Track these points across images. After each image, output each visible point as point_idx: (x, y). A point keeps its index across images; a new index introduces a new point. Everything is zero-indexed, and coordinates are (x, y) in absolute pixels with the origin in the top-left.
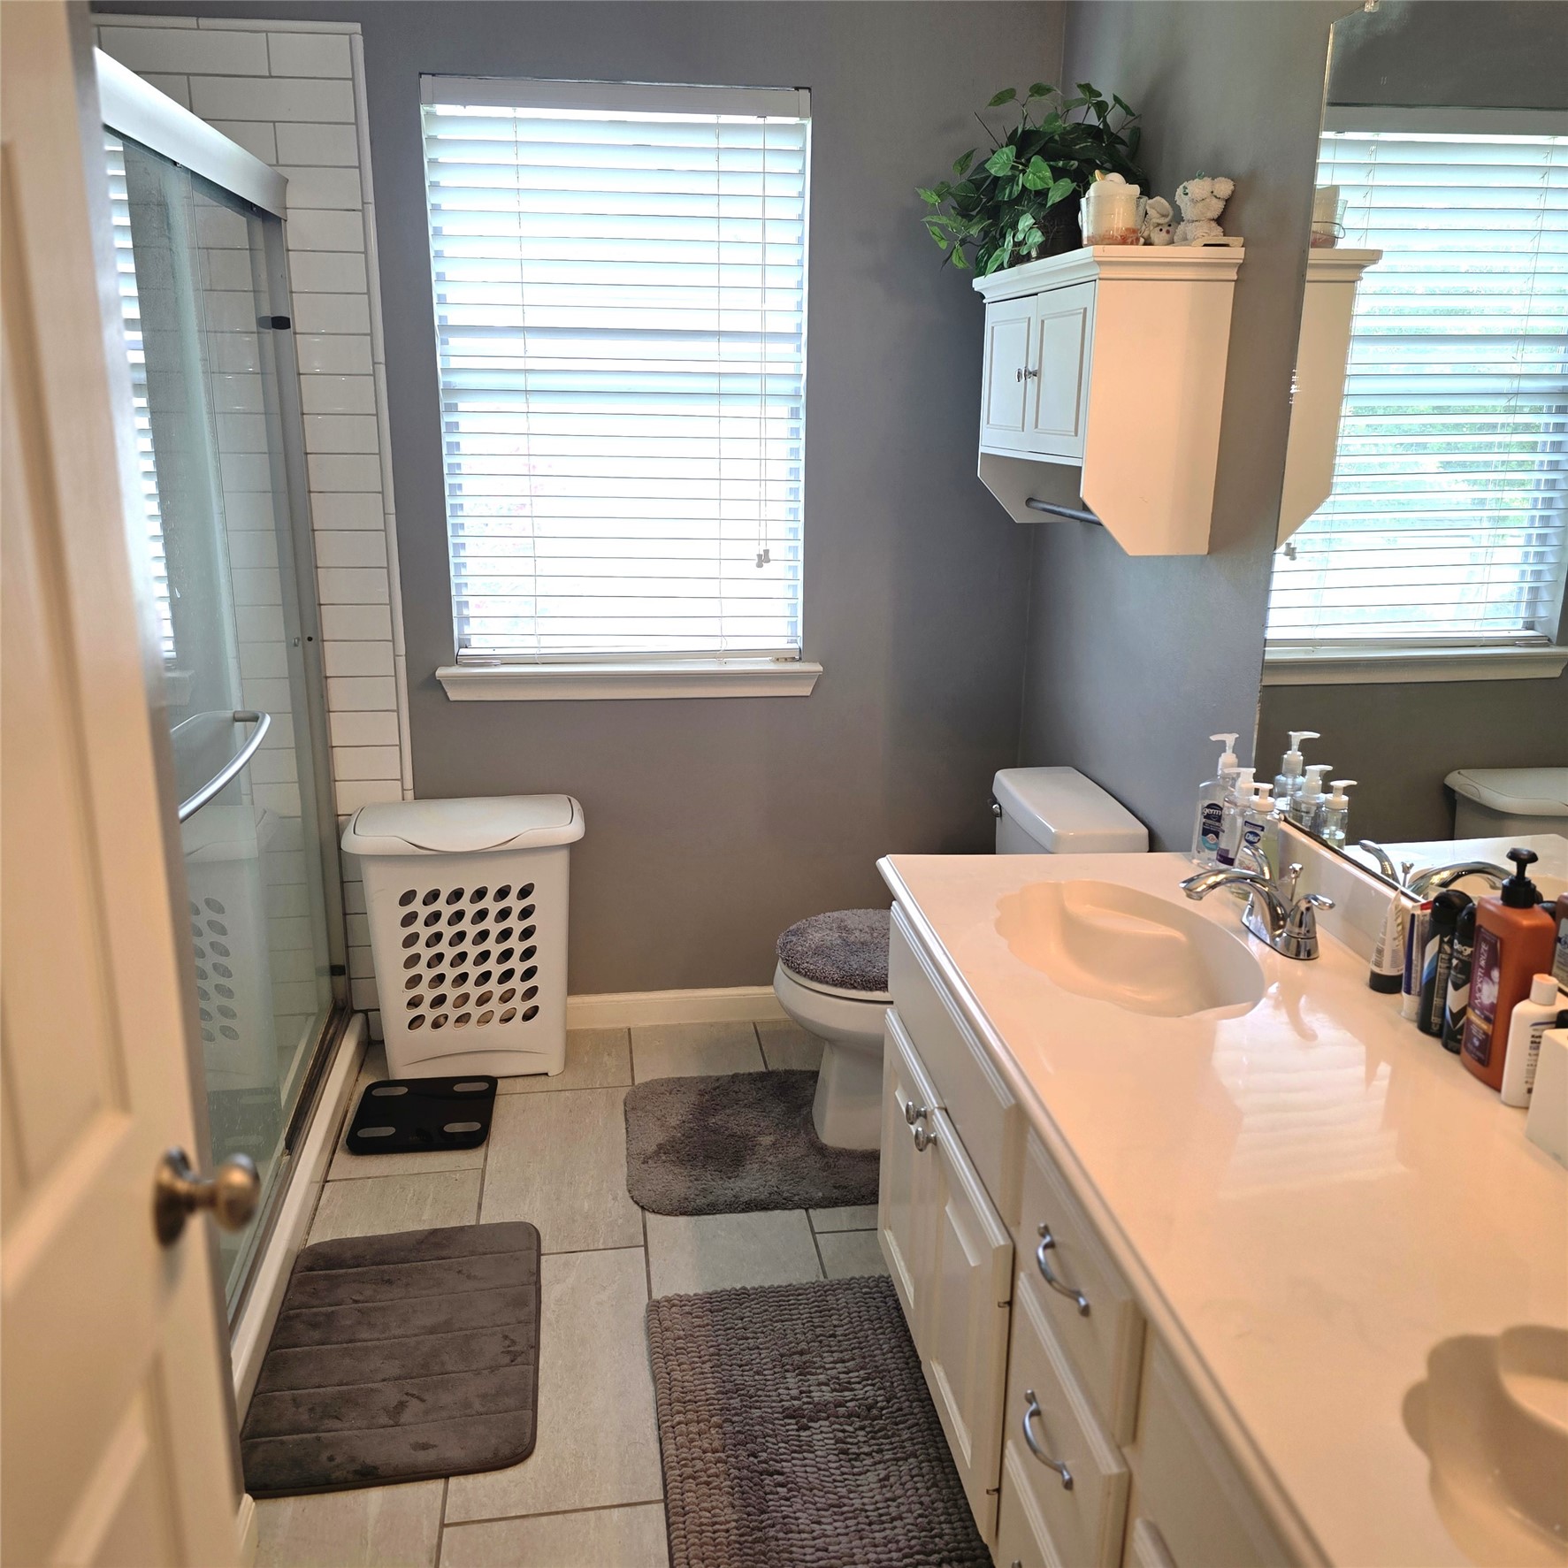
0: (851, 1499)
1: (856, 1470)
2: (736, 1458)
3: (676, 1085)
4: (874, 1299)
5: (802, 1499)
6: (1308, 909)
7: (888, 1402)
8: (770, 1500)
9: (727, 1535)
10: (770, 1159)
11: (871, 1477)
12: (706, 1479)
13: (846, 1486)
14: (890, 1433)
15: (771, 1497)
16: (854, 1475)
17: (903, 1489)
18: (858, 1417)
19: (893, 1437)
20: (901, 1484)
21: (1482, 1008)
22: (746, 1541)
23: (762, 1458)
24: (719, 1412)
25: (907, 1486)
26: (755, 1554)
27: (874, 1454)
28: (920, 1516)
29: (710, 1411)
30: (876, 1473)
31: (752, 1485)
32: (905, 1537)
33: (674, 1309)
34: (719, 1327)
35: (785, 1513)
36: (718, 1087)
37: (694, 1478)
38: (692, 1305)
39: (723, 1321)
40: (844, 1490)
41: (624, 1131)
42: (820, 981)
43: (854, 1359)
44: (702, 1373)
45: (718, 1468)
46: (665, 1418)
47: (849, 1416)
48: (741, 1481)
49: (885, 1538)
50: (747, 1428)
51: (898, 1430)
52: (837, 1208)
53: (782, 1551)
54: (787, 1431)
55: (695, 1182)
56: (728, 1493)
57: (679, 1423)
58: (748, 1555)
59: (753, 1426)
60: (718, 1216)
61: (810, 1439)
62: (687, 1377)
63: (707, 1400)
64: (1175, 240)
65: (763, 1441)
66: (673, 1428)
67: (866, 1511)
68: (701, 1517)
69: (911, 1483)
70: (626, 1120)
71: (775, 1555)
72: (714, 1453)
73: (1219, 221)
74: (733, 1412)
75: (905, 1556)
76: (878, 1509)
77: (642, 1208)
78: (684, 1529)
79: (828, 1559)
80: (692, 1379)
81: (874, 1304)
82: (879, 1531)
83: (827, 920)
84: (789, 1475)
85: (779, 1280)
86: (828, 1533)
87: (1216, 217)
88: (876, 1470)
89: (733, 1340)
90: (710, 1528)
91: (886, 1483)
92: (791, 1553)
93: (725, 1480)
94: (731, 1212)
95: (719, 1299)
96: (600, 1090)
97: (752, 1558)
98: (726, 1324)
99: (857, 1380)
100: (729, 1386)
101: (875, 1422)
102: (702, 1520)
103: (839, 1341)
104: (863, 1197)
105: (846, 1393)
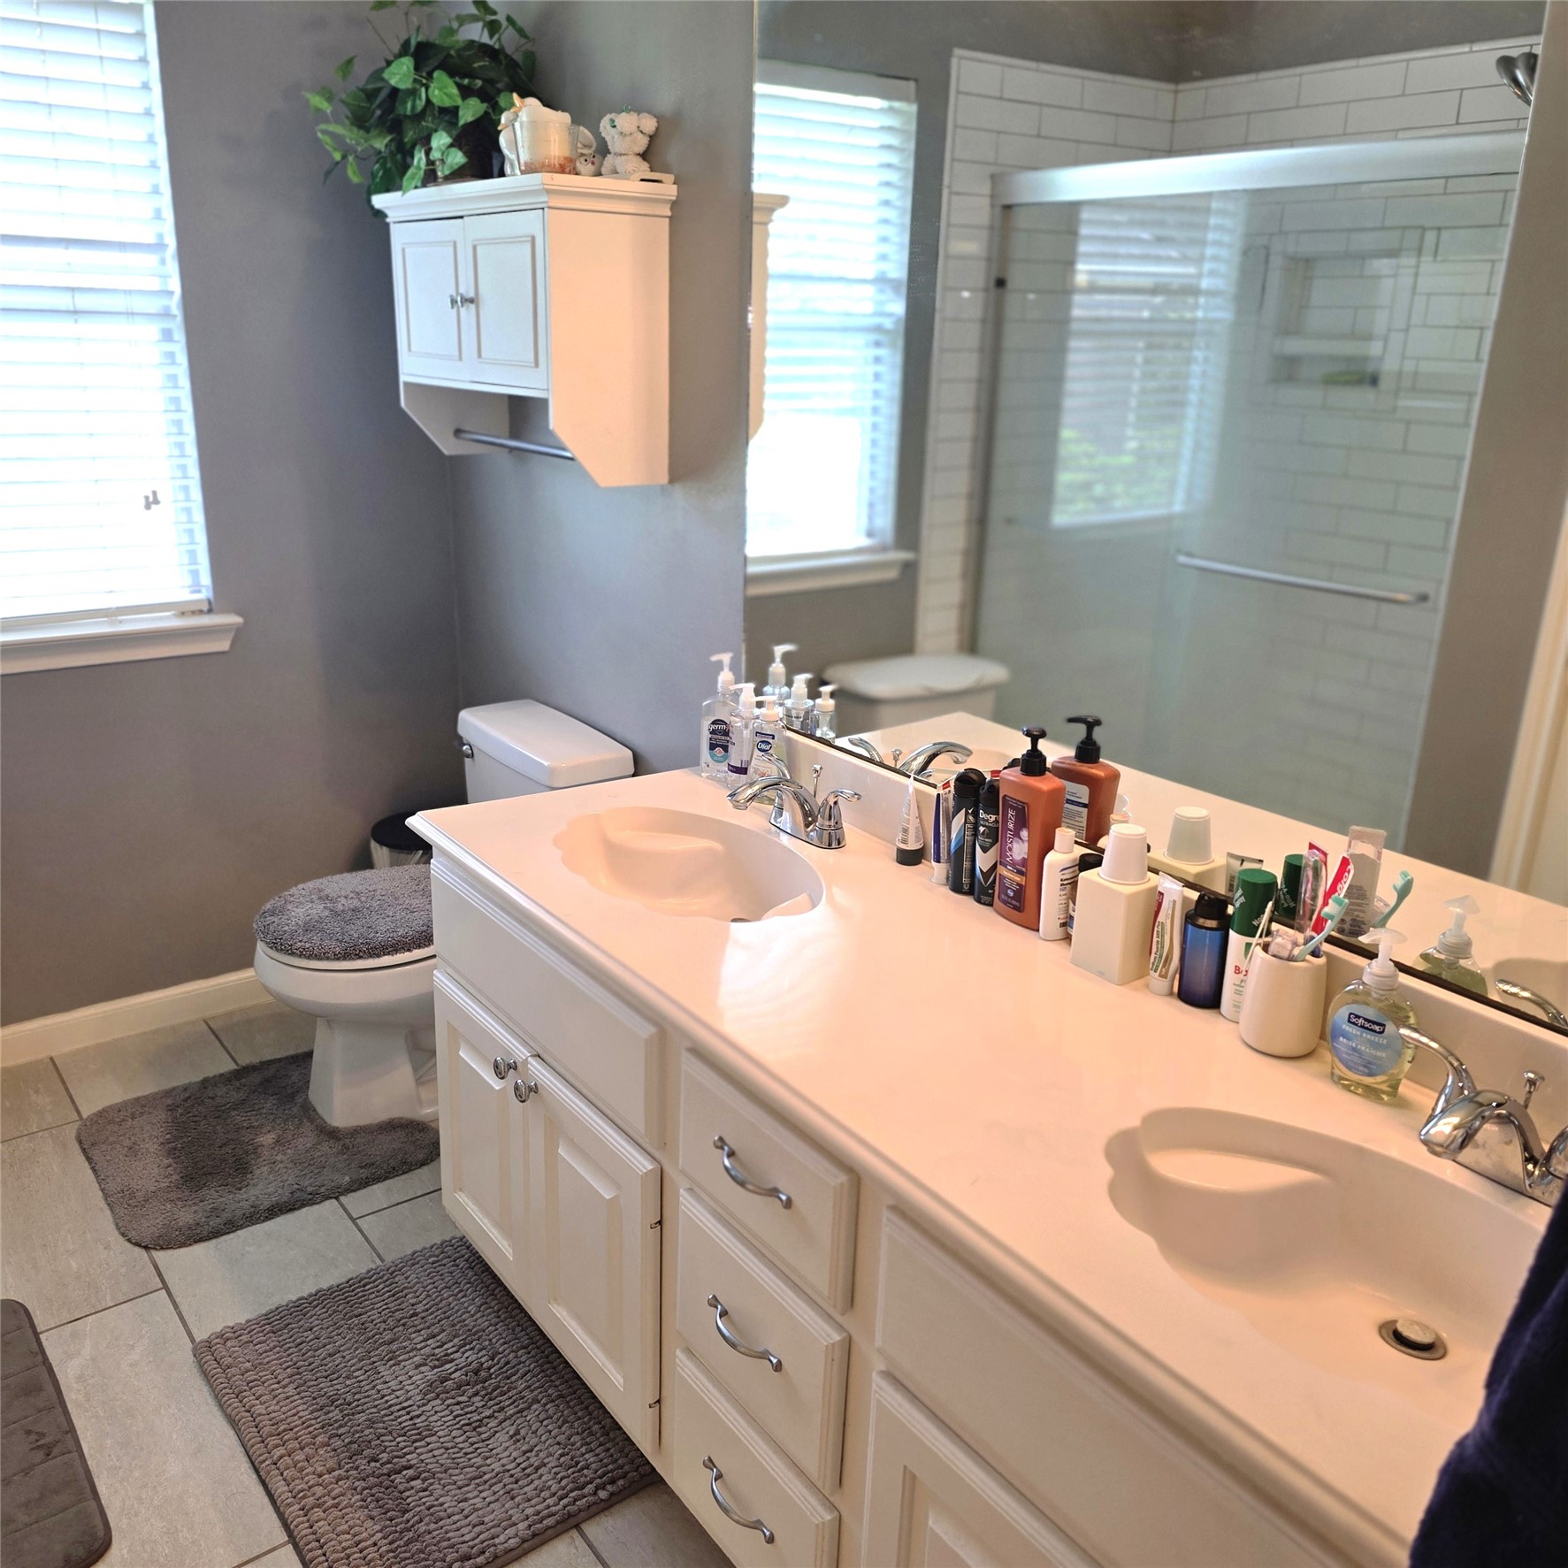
0: (489, 1466)
1: (483, 1436)
2: (357, 1469)
3: (139, 1106)
4: (444, 1265)
5: (440, 1484)
6: (836, 803)
7: (493, 1360)
8: (408, 1497)
9: (376, 1548)
10: (279, 1158)
11: (501, 1437)
12: (332, 1502)
13: (479, 1454)
14: (505, 1389)
15: (407, 1494)
16: (483, 1441)
17: (536, 1436)
18: (468, 1385)
19: (509, 1391)
20: (533, 1433)
21: (1013, 864)
22: (399, 1546)
23: (384, 1460)
24: (321, 1430)
25: (539, 1433)
26: (413, 1556)
27: (496, 1415)
28: (562, 1455)
29: (310, 1433)
30: (505, 1431)
31: (383, 1490)
32: (555, 1481)
33: (229, 1344)
34: (288, 1345)
35: (427, 1504)
36: (189, 1097)
37: (319, 1506)
38: (249, 1332)
39: (291, 1337)
40: (479, 1459)
41: (90, 1171)
42: (318, 958)
43: (444, 1331)
44: (287, 1398)
45: (341, 1487)
46: (261, 1458)
47: (459, 1387)
48: (371, 1490)
49: (535, 1489)
50: (357, 1435)
51: (512, 1383)
52: (369, 1188)
53: (439, 1542)
54: (400, 1423)
55: (201, 1204)
56: (361, 1507)
57: (281, 1457)
58: (406, 1559)
59: (362, 1432)
60: (239, 1232)
61: (427, 1423)
62: (272, 1408)
63: (303, 1423)
64: (603, 172)
65: (379, 1442)
66: (276, 1464)
67: (508, 1471)
68: (340, 1543)
69: (542, 1427)
70: (89, 1159)
71: (434, 1548)
72: (330, 1473)
73: (644, 156)
74: (336, 1425)
75: (561, 1499)
76: (519, 1464)
77: (146, 1248)
78: (327, 1561)
79: (488, 1530)
80: (277, 1408)
81: (447, 1270)
82: (528, 1485)
83: (304, 892)
84: (418, 1465)
85: (332, 1278)
86: (478, 1506)
87: (641, 152)
88: (503, 1429)
89: (309, 1354)
90: (355, 1549)
91: (518, 1437)
92: (449, 1539)
93: (353, 1495)
94: (253, 1224)
95: (278, 1317)
96: (40, 1134)
97: (411, 1561)
98: (295, 1340)
99: (454, 1349)
100: (322, 1401)
101: (487, 1384)
102: (344, 1544)
103: (423, 1318)
104: (394, 1168)
105: (447, 1366)
